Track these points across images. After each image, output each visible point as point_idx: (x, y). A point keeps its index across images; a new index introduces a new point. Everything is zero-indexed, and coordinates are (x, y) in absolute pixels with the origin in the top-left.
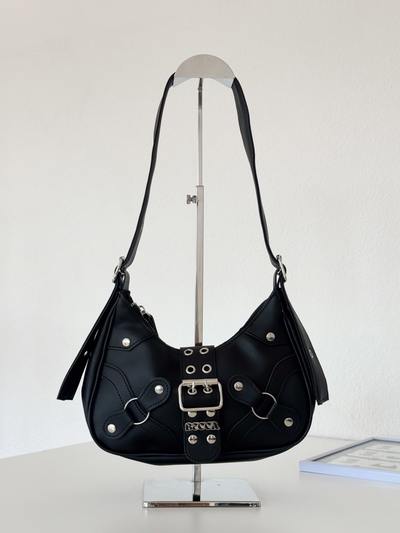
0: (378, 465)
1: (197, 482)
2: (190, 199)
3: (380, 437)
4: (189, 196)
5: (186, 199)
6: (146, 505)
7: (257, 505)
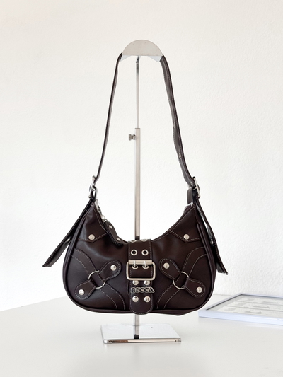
0: (249, 312)
1: (137, 325)
2: (131, 137)
3: (244, 293)
4: (130, 135)
5: (128, 137)
6: (106, 342)
7: (179, 341)
